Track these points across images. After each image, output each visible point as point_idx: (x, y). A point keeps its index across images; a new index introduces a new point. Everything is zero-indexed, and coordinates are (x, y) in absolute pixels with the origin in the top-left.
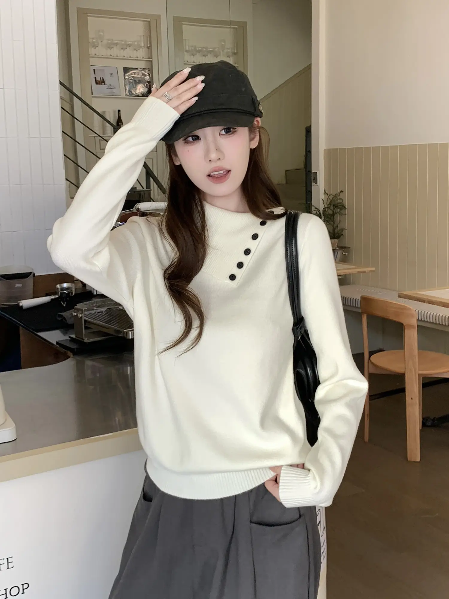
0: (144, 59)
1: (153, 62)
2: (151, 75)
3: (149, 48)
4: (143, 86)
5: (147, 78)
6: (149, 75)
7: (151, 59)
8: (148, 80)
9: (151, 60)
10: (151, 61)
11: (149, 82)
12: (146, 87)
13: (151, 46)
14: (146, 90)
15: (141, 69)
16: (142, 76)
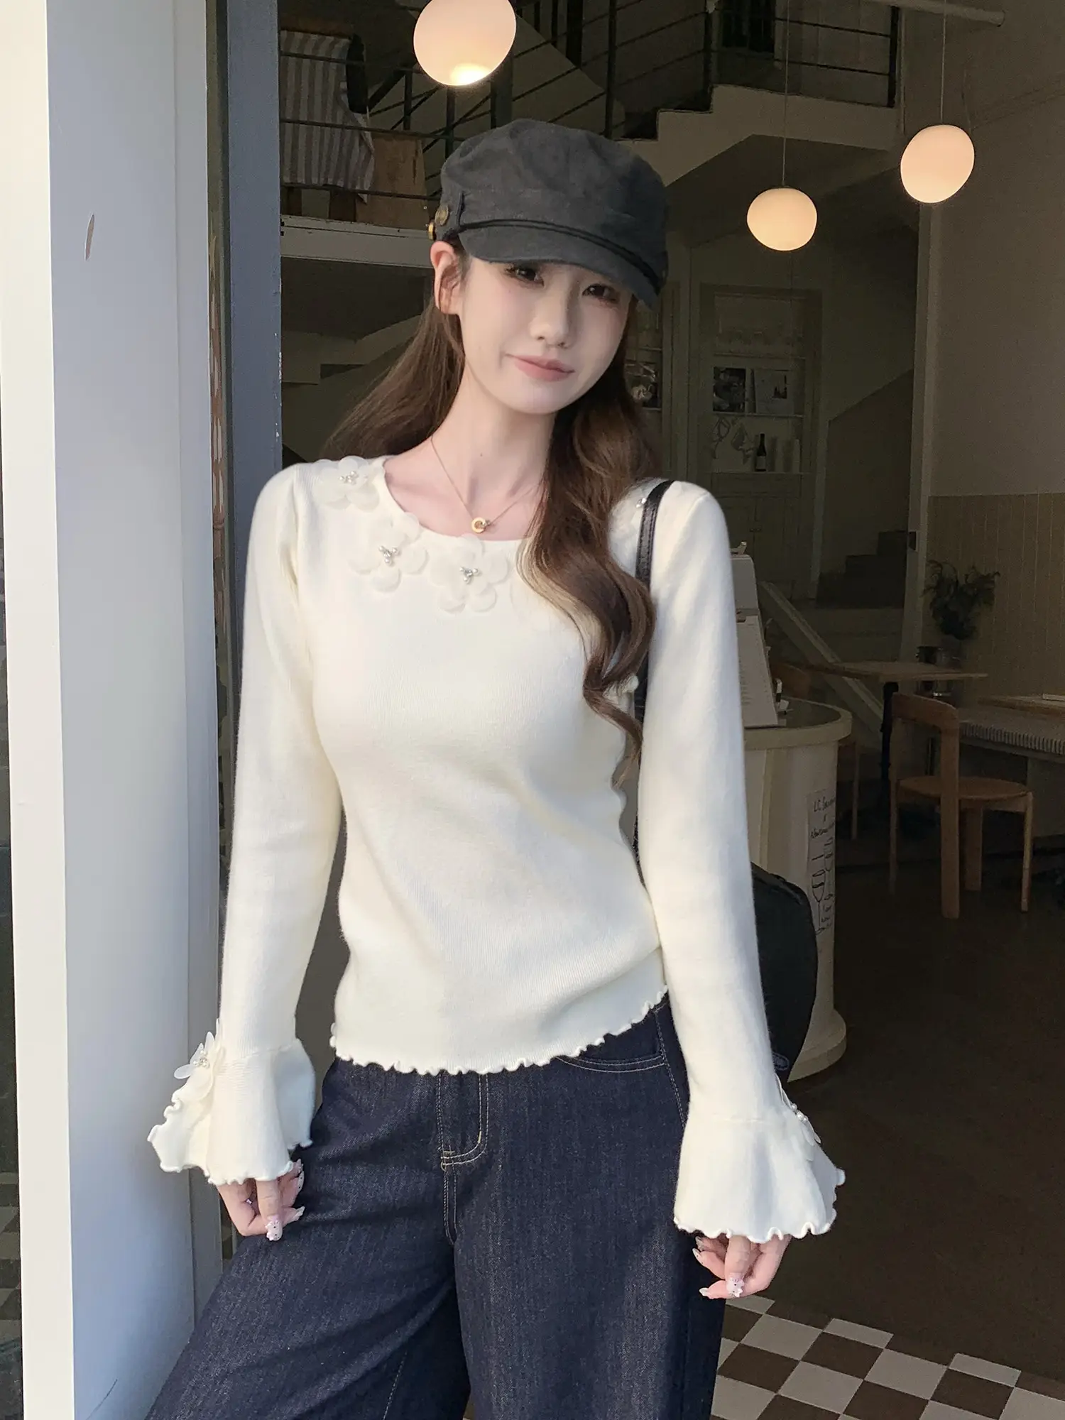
0: (647, 348)
1: (664, 353)
2: (659, 372)
3: (659, 331)
4: (645, 389)
5: (653, 378)
6: (656, 373)
7: (661, 348)
8: (653, 380)
9: (659, 349)
10: (661, 352)
11: (655, 384)
12: (650, 391)
13: (661, 326)
14: (650, 395)
15: (643, 362)
16: (644, 374)
